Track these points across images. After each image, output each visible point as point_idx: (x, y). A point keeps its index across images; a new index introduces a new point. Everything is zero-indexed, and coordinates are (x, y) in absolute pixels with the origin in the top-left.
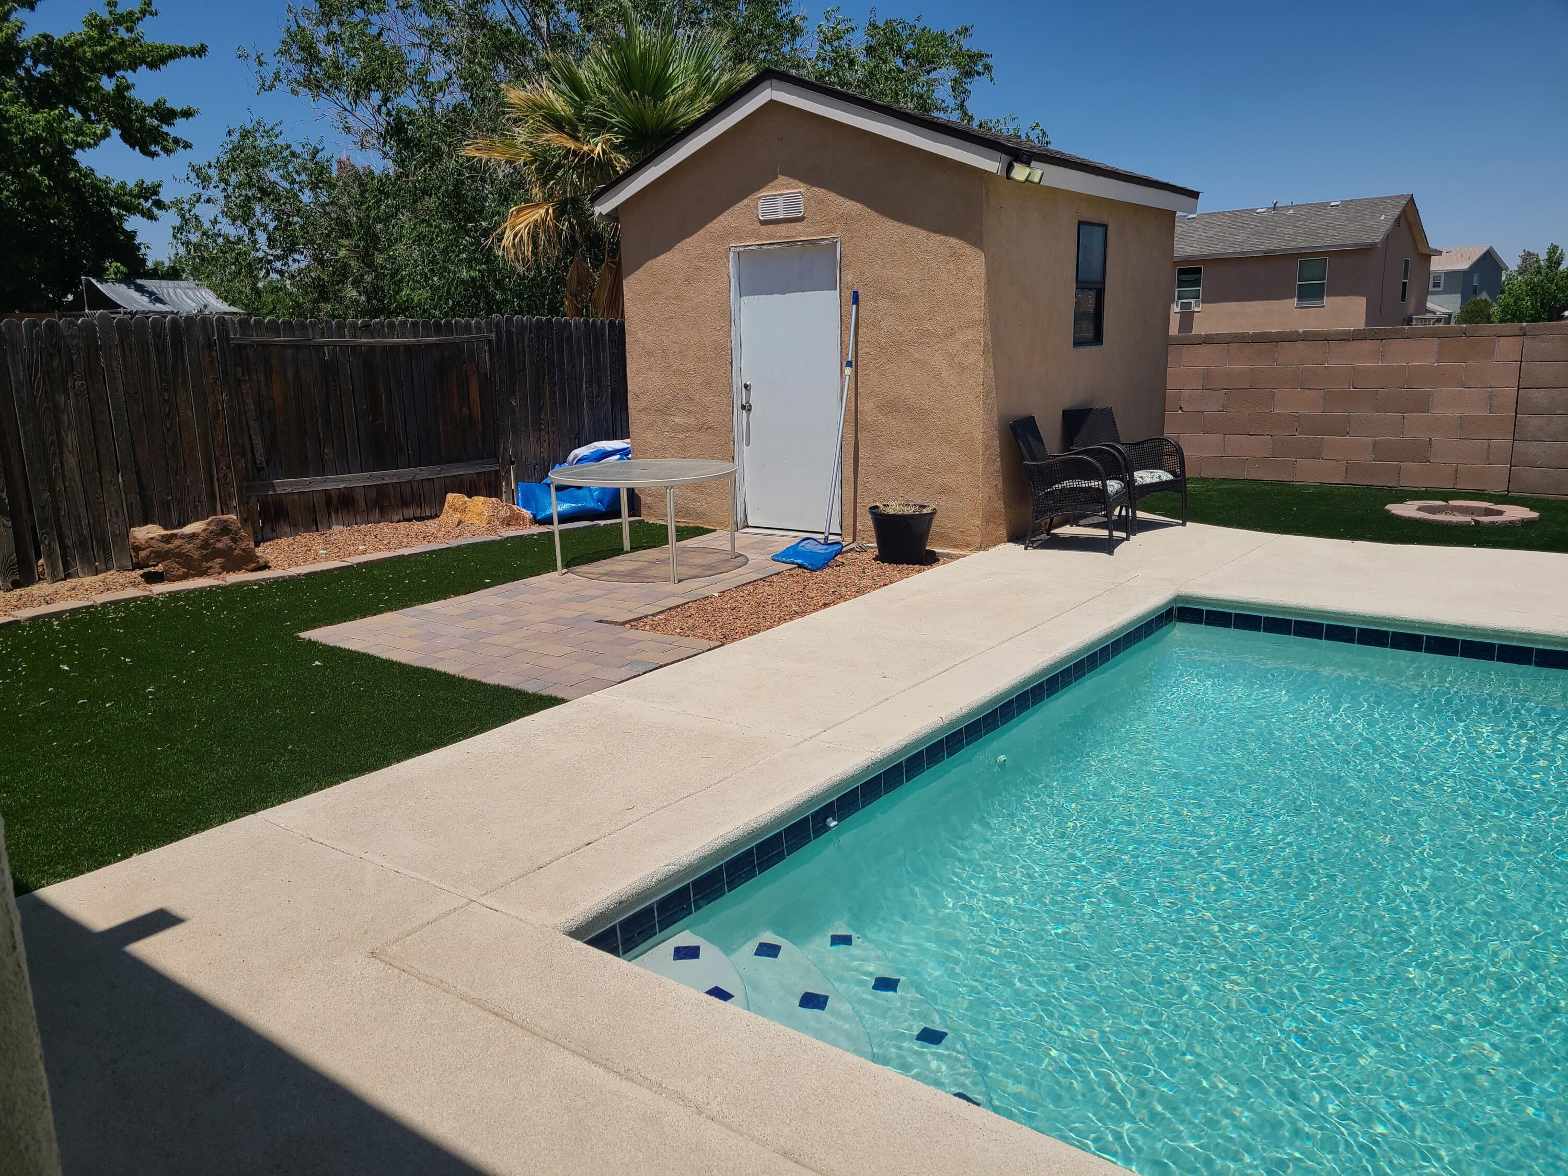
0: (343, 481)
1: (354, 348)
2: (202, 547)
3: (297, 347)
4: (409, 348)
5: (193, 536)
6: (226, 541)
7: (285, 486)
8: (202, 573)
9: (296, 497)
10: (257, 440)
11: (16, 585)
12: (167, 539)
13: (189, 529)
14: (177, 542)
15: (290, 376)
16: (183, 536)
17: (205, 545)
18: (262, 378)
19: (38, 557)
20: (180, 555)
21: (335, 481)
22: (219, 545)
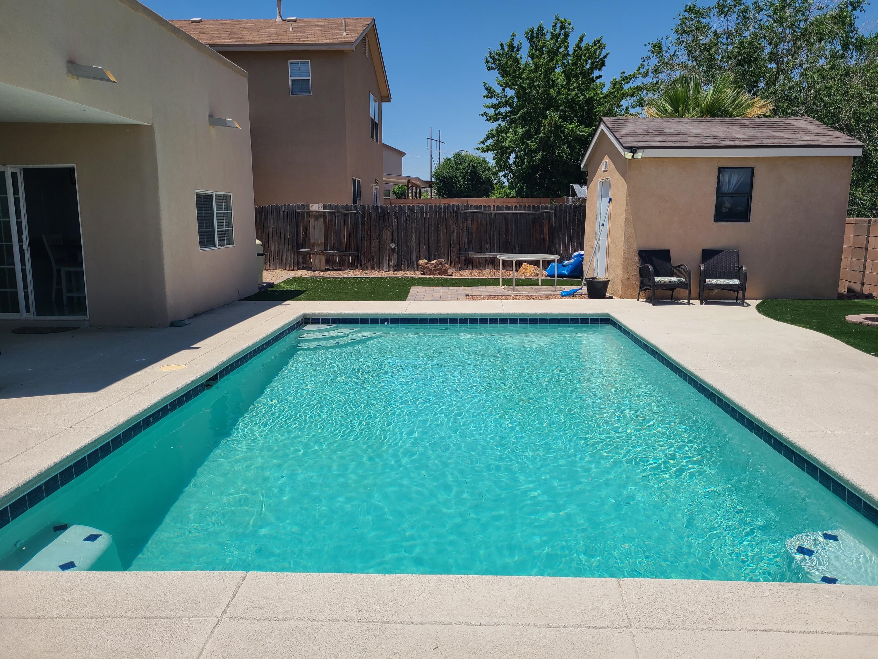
0: (491, 255)
1: (502, 214)
2: (434, 267)
3: (483, 213)
4: (521, 214)
5: (433, 264)
6: (440, 267)
7: (472, 255)
8: (434, 274)
9: (476, 258)
10: (466, 240)
11: (396, 270)
12: (426, 264)
13: (432, 262)
14: (429, 265)
15: (479, 222)
16: (430, 264)
17: (435, 267)
18: (470, 222)
19: (402, 265)
20: (429, 269)
21: (488, 255)
22: (438, 267)
